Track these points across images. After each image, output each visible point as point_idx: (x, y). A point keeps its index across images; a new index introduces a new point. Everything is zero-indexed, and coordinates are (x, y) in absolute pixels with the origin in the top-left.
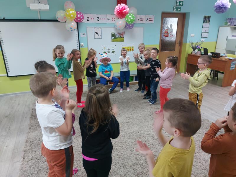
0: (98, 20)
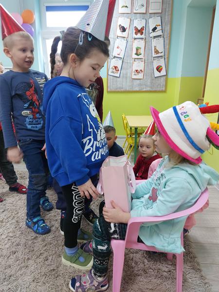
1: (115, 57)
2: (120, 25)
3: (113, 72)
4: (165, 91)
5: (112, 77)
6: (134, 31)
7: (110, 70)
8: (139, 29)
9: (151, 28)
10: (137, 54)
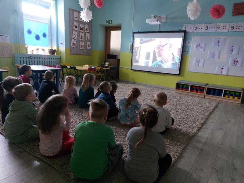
0: (207, 29)
1: (74, 39)
2: (75, 25)
3: (73, 45)
4: (91, 55)
5: (72, 48)
6: (80, 29)
7: (72, 45)
8: (82, 28)
9: (85, 29)
10: (81, 39)
